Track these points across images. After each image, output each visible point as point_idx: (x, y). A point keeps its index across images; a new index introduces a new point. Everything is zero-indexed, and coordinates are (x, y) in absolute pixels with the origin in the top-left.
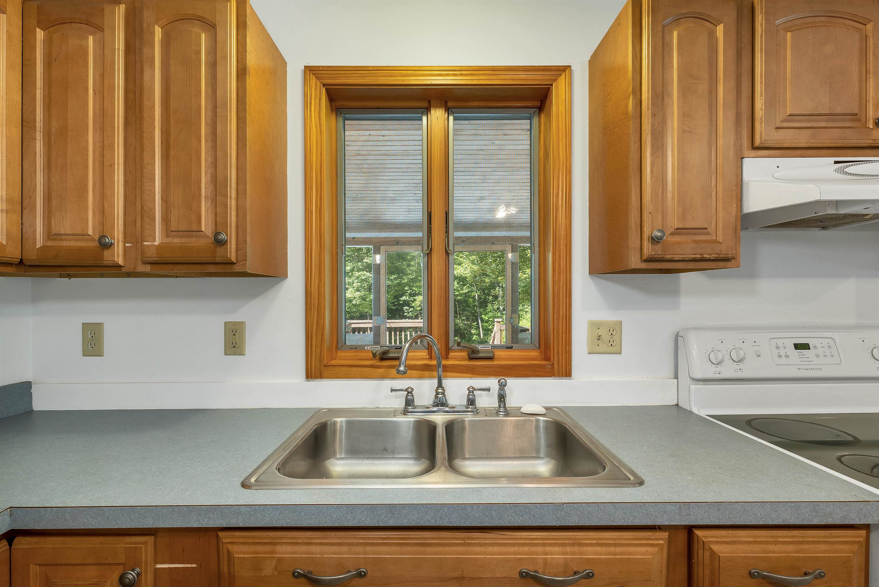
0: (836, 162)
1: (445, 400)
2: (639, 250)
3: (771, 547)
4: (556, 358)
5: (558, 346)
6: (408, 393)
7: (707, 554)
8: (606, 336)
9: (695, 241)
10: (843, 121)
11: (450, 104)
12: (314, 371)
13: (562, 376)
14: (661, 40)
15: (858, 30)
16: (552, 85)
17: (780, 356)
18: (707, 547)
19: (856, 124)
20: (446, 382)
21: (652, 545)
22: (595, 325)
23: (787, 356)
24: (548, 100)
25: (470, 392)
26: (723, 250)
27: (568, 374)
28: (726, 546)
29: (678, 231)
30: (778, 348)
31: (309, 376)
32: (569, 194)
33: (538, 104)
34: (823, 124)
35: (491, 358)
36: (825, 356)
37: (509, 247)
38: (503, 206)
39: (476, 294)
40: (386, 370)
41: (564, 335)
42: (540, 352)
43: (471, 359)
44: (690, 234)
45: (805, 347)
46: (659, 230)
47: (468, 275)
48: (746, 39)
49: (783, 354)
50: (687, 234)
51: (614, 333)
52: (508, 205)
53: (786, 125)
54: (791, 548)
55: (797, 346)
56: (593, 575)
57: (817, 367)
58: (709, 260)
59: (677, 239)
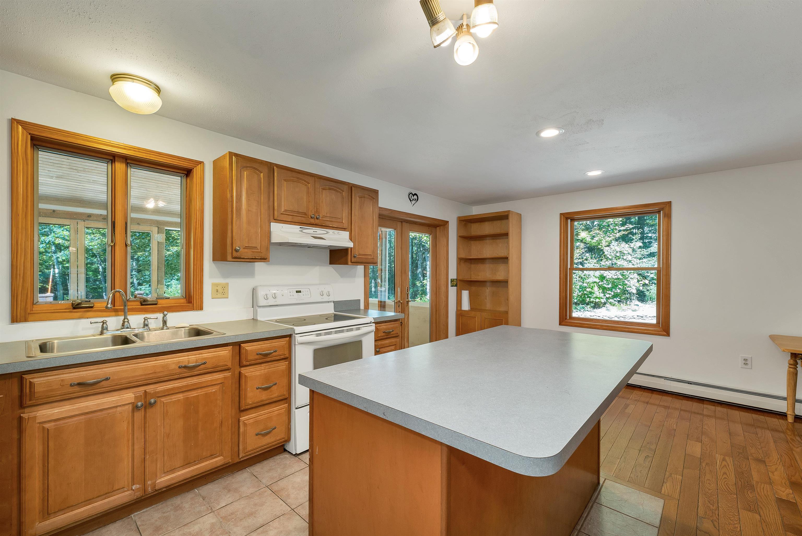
0: (300, 228)
1: (130, 326)
2: (231, 253)
3: (263, 345)
4: (195, 301)
5: (196, 295)
6: (104, 323)
7: (244, 350)
8: (220, 290)
9: (253, 252)
10: (302, 214)
11: (128, 161)
12: (19, 317)
13: (198, 310)
14: (240, 174)
15: (306, 185)
16: (194, 168)
17: (291, 296)
18: (244, 348)
19: (306, 216)
20: (129, 317)
21: (227, 350)
22: (214, 285)
23: (293, 296)
24: (191, 174)
25: (145, 320)
26: (263, 255)
27: (201, 308)
28: (250, 347)
29: (246, 248)
30: (290, 292)
31: (15, 320)
32: (202, 222)
33: (186, 173)
34: (296, 215)
35: (156, 304)
36: (306, 295)
37: (155, 229)
38: (152, 199)
39: (100, 267)
40: (84, 313)
41: (199, 290)
42: (186, 300)
43: (142, 305)
44: (251, 249)
45: (300, 292)
46: (239, 247)
47: (96, 247)
48: (272, 180)
49: (292, 295)
50: (250, 249)
51: (225, 289)
52: (156, 200)
53: (284, 213)
54: (269, 345)
55: (297, 292)
56: (206, 362)
57: (303, 299)
58: (258, 259)
59: (246, 250)
